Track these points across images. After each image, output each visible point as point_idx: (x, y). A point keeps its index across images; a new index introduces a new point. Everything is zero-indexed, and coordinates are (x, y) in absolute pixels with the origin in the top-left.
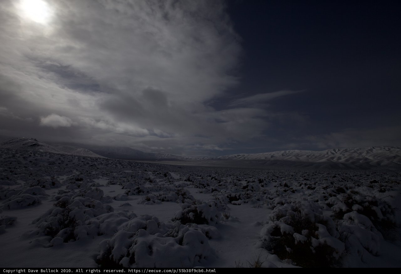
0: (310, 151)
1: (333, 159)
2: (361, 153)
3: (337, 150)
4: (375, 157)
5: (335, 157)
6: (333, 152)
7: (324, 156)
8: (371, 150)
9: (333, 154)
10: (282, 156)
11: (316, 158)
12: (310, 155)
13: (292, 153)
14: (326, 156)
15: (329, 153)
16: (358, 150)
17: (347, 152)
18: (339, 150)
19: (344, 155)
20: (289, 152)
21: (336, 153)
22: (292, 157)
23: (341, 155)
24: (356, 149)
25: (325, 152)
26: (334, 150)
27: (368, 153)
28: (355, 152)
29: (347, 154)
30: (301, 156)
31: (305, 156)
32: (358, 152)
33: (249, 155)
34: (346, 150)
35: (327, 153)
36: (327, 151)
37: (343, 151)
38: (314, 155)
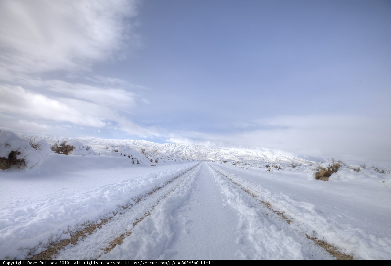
0: (154, 143)
1: (169, 151)
2: (183, 149)
3: (170, 144)
4: (190, 152)
5: (170, 150)
6: (168, 145)
7: (164, 148)
8: (188, 147)
9: (168, 147)
10: (133, 144)
11: (159, 149)
12: (155, 147)
13: (141, 142)
14: (165, 148)
15: (166, 146)
16: (182, 146)
17: (176, 146)
18: (172, 145)
19: (174, 148)
20: (137, 141)
21: (170, 146)
22: (142, 147)
23: (173, 149)
24: (181, 145)
25: (163, 145)
26: (169, 144)
27: (186, 148)
28: (180, 147)
29: (176, 148)
30: (149, 146)
31: (152, 147)
32: (182, 147)
33: (104, 140)
34: (176, 145)
35: (165, 146)
36: (165, 144)
37: (174, 146)
38: (157, 147)
